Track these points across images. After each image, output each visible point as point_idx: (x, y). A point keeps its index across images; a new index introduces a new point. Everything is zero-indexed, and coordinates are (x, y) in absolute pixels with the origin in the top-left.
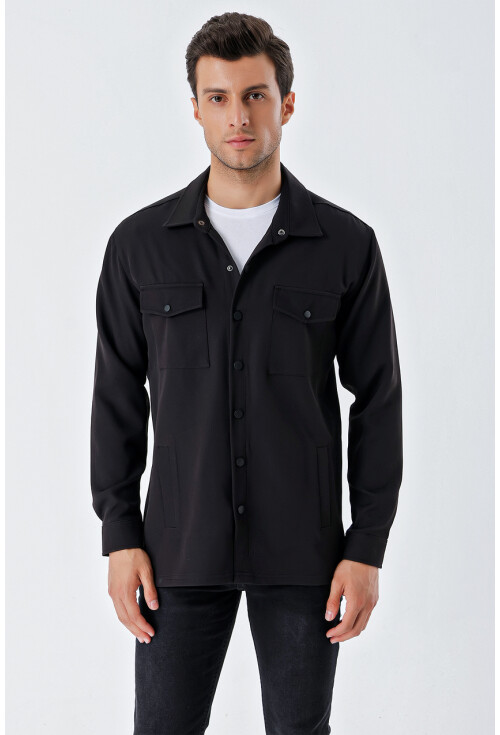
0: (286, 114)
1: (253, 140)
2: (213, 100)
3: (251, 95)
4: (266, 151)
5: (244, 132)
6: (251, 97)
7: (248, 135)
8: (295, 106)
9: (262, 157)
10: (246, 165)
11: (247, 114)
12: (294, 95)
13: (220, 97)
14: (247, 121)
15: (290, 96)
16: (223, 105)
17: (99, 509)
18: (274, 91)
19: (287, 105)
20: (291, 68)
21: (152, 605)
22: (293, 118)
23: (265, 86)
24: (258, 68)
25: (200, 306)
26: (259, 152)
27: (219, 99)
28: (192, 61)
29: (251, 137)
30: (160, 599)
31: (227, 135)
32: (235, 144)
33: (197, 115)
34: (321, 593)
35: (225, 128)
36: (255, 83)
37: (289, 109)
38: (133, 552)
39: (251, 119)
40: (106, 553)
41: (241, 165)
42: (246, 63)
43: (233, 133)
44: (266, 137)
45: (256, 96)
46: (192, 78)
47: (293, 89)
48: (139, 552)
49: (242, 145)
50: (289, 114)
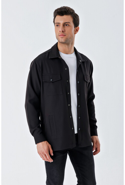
5: (63, 33)
10: (63, 42)
17: (33, 133)
37: (77, 30)
39: (65, 30)
43: (60, 33)
45: (67, 25)
48: (46, 141)
49: (62, 36)
50: (77, 32)
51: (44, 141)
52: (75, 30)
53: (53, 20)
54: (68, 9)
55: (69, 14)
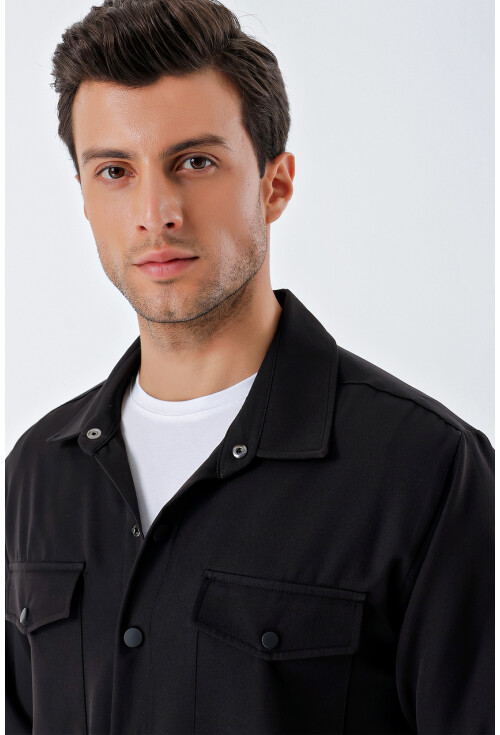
0: (274, 199)
1: (195, 258)
2: (106, 174)
3: (186, 160)
4: (227, 282)
5: (171, 241)
6: (188, 165)
8: (296, 184)
9: (217, 294)
10: (179, 315)
11: (176, 202)
12: (291, 160)
13: (120, 168)
14: (178, 218)
15: (283, 162)
16: (124, 185)
18: (239, 148)
19: (277, 183)
20: (287, 104)
22: (292, 208)
25: (65, 614)
26: (209, 283)
27: (118, 172)
28: (68, 94)
29: (188, 252)
31: (135, 250)
32: (154, 269)
35: (134, 236)
36: (193, 132)
37: (282, 189)
39: (186, 214)
41: (170, 314)
42: (169, 89)
43: (146, 245)
45: (198, 162)
46: (66, 131)
47: (291, 146)
49: (169, 270)
50: (281, 201)
52: (264, 189)
54: (190, 16)
55: (202, 55)
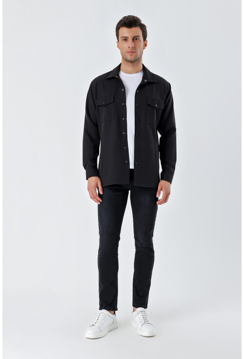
1: (135, 52)
3: (135, 39)
4: (138, 56)
5: (132, 49)
7: (133, 51)
11: (134, 44)
13: (126, 39)
14: (133, 46)
15: (146, 41)
16: (127, 41)
17: (85, 166)
18: (141, 38)
20: (146, 32)
21: (101, 193)
23: (139, 36)
24: (137, 31)
25: (113, 101)
26: (136, 56)
27: (125, 40)
28: (118, 29)
30: (103, 191)
31: (127, 50)
32: (130, 53)
33: (118, 47)
34: (155, 190)
35: (127, 48)
36: (136, 35)
37: (146, 45)
38: (95, 177)
39: (135, 46)
40: (87, 179)
42: (134, 29)
43: (129, 50)
44: (139, 51)
45: (136, 39)
48: (97, 177)
49: (132, 53)
50: (145, 47)
51: (94, 176)
53: (115, 34)
